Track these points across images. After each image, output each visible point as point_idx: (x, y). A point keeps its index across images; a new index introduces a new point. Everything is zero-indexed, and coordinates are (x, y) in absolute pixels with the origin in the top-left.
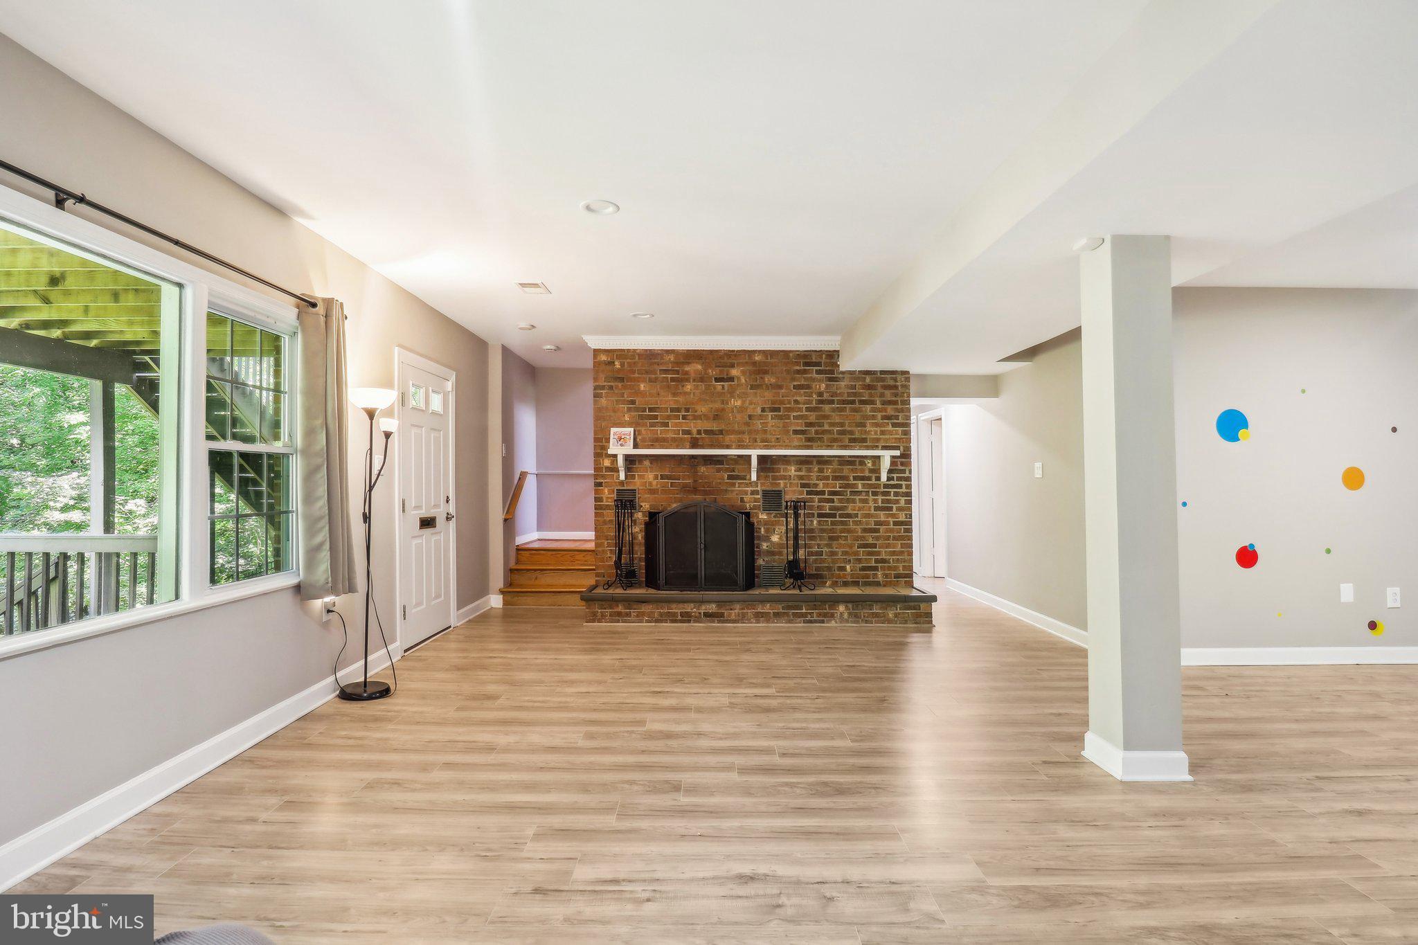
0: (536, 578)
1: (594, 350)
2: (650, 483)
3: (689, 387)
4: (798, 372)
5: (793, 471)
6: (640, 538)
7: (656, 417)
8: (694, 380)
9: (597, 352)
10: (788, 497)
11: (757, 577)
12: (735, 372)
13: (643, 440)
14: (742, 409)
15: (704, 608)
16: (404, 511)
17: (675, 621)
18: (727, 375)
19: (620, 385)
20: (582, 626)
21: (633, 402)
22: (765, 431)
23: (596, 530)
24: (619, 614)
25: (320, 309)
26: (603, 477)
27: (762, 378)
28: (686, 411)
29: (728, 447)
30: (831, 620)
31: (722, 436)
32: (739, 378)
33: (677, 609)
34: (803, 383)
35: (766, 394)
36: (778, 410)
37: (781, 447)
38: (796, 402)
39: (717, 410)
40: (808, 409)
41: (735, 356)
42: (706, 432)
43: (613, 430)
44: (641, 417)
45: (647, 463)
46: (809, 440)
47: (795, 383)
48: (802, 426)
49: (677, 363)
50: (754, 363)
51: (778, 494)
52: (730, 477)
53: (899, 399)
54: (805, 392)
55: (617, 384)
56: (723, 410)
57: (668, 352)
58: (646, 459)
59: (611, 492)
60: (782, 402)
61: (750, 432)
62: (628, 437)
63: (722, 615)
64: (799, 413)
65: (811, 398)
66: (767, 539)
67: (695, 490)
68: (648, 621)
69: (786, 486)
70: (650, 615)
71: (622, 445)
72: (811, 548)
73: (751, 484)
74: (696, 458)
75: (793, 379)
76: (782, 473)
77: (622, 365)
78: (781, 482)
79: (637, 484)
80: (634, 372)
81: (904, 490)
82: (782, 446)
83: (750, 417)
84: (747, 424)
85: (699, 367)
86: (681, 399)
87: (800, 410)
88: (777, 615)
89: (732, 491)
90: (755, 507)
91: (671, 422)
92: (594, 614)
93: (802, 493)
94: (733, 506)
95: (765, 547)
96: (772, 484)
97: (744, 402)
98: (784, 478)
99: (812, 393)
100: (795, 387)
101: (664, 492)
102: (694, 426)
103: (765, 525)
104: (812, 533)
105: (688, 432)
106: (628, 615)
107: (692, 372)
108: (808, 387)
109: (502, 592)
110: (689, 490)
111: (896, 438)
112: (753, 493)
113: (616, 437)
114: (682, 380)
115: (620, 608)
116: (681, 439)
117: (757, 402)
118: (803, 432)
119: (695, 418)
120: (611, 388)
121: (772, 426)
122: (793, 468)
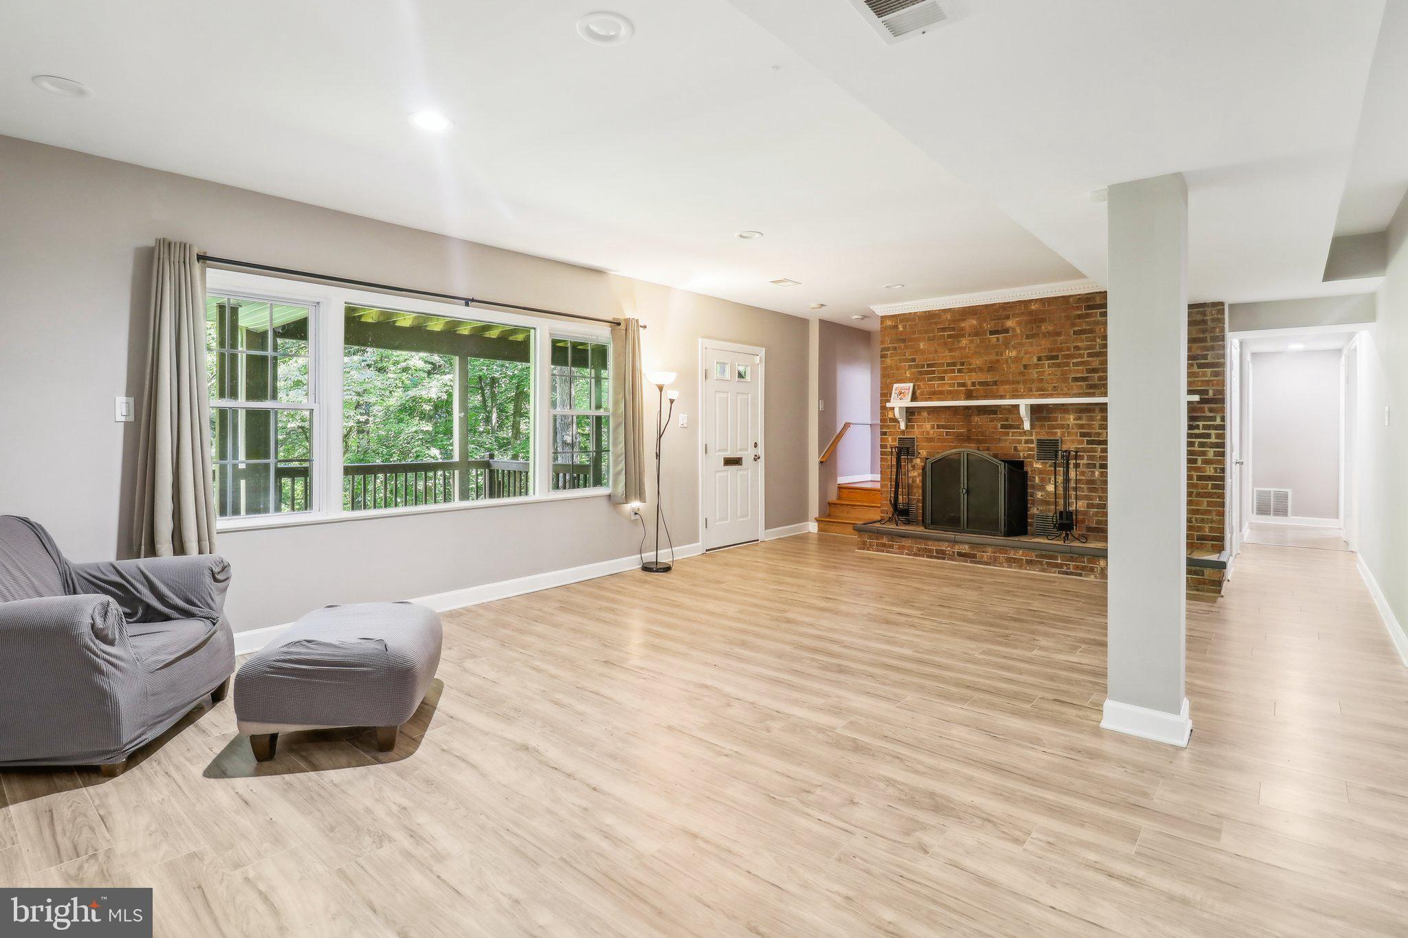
0: (848, 512)
1: (882, 317)
2: (928, 433)
3: (964, 342)
4: (1080, 317)
5: (1072, 420)
6: (918, 481)
7: (933, 372)
8: (969, 336)
9: (883, 318)
10: (1065, 447)
11: (1030, 526)
12: (1010, 323)
13: (922, 394)
14: (1017, 359)
15: (957, 548)
16: (706, 452)
17: (931, 557)
18: (1002, 327)
19: (902, 345)
20: (854, 552)
21: (914, 360)
22: (1041, 380)
23: (882, 473)
24: (884, 545)
25: (623, 326)
26: (888, 427)
27: (1038, 327)
28: (961, 365)
29: (1002, 397)
30: (1090, 575)
31: (995, 387)
32: (1014, 329)
33: (933, 546)
34: (1084, 327)
35: (1043, 342)
36: (1056, 357)
37: (1058, 396)
38: (1077, 348)
39: (992, 362)
40: (1090, 355)
41: (1011, 307)
42: (981, 384)
43: (895, 386)
44: (921, 373)
45: (925, 414)
46: (1091, 387)
47: (1076, 329)
48: (1082, 372)
49: (954, 321)
50: (1031, 313)
51: (1055, 443)
52: (1003, 427)
53: (1208, 336)
54: (1086, 337)
55: (899, 345)
56: (998, 361)
57: (945, 311)
58: (923, 412)
59: (894, 440)
60: (1061, 350)
61: (1025, 382)
62: (907, 392)
63: (974, 556)
64: (1079, 360)
65: (1094, 343)
66: (1042, 488)
67: (968, 439)
68: (907, 554)
69: (1063, 435)
70: (910, 548)
71: (901, 399)
72: (1092, 500)
73: (1025, 433)
74: (969, 409)
75: (1073, 325)
76: (1059, 422)
77: (905, 327)
78: (1059, 431)
79: (916, 433)
80: (914, 333)
81: (1213, 440)
82: (1060, 394)
83: (1025, 367)
84: (1022, 374)
85: (975, 322)
86: (957, 354)
87: (1081, 356)
88: (1030, 562)
89: (1006, 440)
90: (1029, 456)
91: (947, 376)
92: (864, 543)
93: (1082, 442)
94: (1006, 455)
95: (1039, 496)
96: (1047, 433)
97: (1019, 352)
98: (1062, 427)
99: (1095, 337)
100: (1075, 333)
101: (940, 440)
102: (968, 379)
103: (1040, 474)
104: (1094, 484)
105: (964, 385)
106: (892, 546)
107: (967, 328)
108: (1091, 331)
109: (818, 520)
110: (962, 439)
111: (1202, 381)
112: (1027, 442)
113: (897, 392)
114: (960, 334)
115: (885, 540)
116: (956, 391)
117: (1032, 351)
118: (1084, 379)
119: (970, 370)
120: (895, 348)
121: (1049, 374)
122: (1072, 417)
